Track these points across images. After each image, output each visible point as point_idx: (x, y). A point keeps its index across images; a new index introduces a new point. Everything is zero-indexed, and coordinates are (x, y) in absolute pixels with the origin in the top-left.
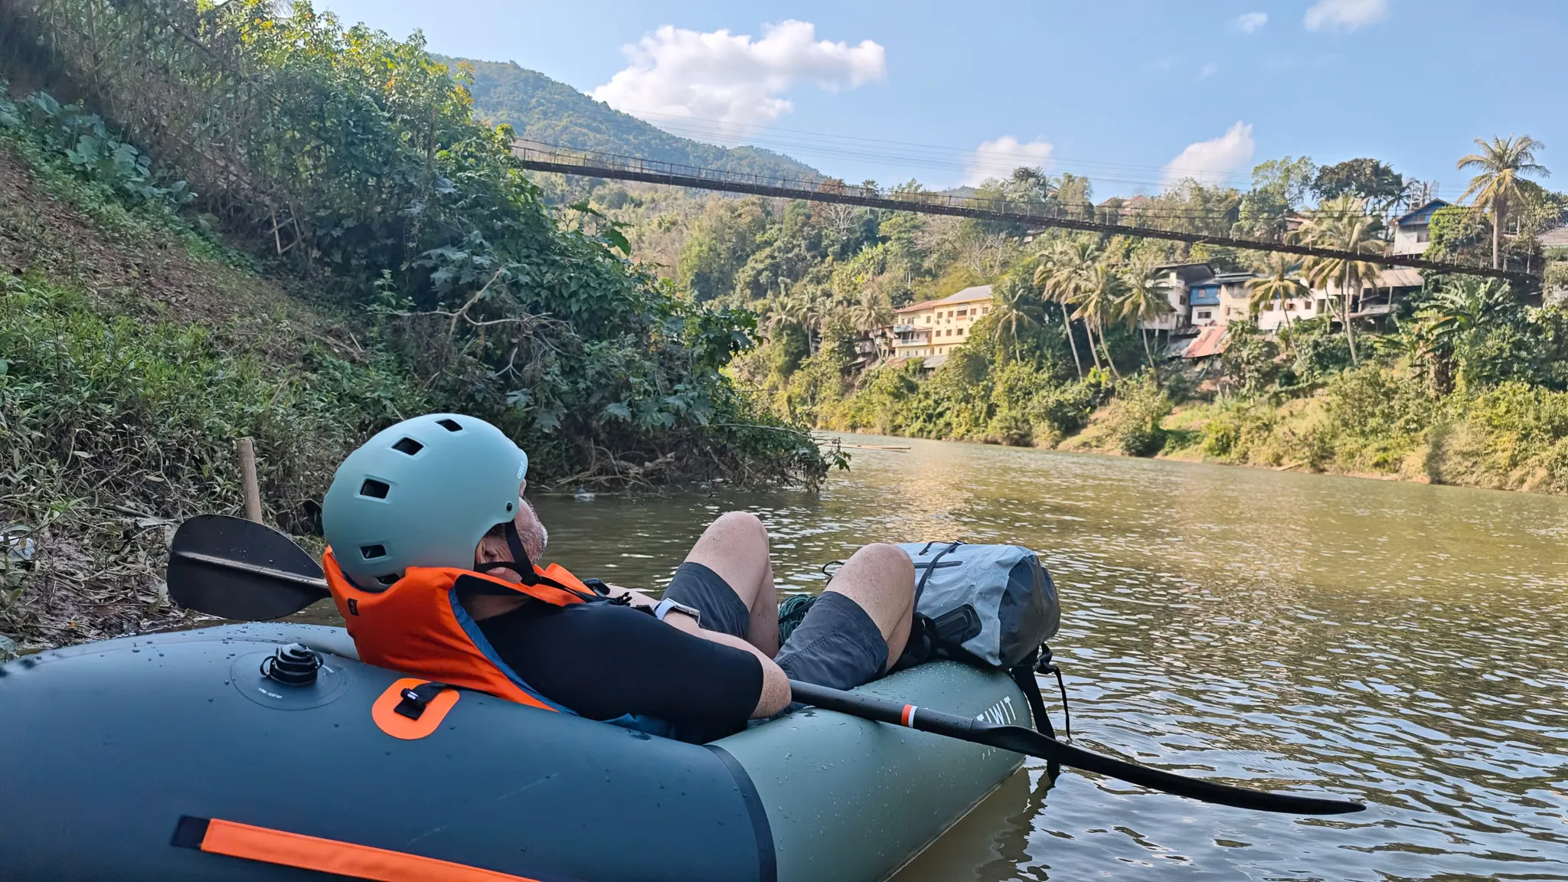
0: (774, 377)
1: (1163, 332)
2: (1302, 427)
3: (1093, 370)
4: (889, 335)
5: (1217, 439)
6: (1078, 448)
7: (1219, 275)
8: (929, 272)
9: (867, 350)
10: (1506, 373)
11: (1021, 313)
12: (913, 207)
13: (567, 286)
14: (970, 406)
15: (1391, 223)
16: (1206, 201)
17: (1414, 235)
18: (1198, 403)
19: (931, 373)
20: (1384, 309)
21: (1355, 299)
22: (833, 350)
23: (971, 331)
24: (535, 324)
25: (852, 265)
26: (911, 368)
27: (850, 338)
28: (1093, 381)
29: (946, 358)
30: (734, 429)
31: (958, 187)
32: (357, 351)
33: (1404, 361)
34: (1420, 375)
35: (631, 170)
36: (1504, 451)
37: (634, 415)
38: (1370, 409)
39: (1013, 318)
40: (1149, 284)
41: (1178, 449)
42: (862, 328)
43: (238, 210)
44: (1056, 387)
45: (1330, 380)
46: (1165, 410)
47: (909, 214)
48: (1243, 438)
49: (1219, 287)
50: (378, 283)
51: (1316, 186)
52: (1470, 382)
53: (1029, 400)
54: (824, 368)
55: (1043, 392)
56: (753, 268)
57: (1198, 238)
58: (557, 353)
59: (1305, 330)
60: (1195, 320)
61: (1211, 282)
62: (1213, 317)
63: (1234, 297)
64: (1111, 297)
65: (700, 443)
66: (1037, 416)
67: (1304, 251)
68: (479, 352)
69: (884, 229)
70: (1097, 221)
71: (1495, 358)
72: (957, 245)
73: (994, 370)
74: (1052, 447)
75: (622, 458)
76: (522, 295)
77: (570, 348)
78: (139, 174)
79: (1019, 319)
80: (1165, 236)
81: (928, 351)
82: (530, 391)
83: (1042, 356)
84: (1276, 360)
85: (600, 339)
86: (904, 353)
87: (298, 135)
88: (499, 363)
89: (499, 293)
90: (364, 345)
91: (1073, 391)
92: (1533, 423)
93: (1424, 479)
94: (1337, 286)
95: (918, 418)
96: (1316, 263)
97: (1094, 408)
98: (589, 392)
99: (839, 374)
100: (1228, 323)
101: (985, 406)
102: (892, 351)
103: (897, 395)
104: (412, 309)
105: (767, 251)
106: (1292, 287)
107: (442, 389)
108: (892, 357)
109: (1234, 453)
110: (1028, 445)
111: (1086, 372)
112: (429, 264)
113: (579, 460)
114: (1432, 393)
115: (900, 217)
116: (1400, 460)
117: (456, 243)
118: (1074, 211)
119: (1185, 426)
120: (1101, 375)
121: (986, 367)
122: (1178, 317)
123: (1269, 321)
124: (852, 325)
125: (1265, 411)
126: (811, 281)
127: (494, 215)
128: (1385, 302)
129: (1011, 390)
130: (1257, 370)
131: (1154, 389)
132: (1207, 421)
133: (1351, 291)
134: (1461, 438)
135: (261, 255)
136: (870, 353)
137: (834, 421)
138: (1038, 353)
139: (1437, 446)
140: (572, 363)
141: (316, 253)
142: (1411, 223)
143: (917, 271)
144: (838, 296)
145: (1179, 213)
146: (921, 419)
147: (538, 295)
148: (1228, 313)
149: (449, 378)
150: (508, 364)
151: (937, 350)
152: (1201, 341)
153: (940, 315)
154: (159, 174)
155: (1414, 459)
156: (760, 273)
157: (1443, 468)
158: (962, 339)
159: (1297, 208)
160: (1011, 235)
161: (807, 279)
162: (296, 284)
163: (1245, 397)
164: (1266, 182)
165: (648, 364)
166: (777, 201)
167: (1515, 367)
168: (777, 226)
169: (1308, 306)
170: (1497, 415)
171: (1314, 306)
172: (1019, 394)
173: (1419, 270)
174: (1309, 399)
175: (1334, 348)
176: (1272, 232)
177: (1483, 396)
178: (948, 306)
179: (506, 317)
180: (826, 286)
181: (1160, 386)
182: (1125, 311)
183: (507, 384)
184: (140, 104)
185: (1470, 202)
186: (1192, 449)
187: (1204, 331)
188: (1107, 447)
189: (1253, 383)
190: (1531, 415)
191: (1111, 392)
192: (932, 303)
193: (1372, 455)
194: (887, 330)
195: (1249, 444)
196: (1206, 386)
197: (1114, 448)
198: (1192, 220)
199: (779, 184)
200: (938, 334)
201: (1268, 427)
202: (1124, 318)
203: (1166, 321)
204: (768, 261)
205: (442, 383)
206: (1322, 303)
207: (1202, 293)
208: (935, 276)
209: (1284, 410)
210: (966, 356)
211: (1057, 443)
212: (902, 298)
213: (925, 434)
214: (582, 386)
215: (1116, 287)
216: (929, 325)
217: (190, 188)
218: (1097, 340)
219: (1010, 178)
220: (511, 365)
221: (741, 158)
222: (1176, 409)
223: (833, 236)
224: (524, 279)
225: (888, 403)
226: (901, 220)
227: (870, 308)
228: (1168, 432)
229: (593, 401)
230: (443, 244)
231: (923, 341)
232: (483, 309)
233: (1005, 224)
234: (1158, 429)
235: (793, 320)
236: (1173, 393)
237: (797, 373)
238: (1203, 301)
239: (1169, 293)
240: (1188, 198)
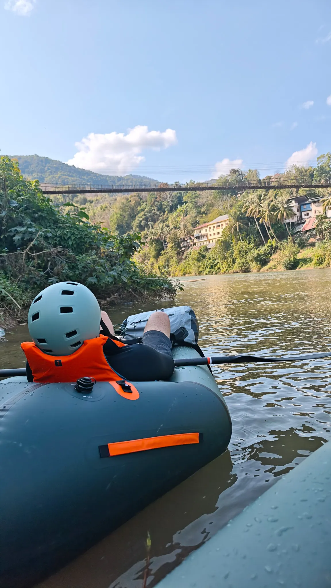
0: (152, 260)
1: (293, 223)
3: (269, 240)
4: (193, 238)
5: (318, 259)
6: (268, 270)
7: (310, 200)
8: (204, 213)
9: (185, 245)
11: (240, 223)
12: (194, 189)
13: (67, 235)
14: (226, 260)
16: (301, 172)
18: (309, 247)
19: (210, 250)
22: (172, 247)
23: (222, 232)
24: (56, 251)
25: (175, 214)
26: (202, 249)
27: (178, 241)
28: (270, 245)
29: (215, 244)
30: (139, 281)
31: (210, 179)
35: (87, 189)
37: (99, 281)
39: (237, 225)
40: (285, 206)
41: (304, 265)
42: (182, 237)
44: (257, 249)
46: (298, 252)
47: (193, 192)
48: (327, 258)
49: (311, 203)
53: (247, 255)
54: (170, 254)
55: (252, 251)
56: (138, 220)
57: (300, 186)
58: (66, 261)
60: (304, 217)
61: (307, 202)
62: (310, 215)
63: (316, 206)
64: (272, 213)
65: (127, 288)
66: (251, 261)
68: (36, 265)
69: (185, 199)
70: (263, 185)
72: (213, 201)
73: (233, 246)
74: (258, 271)
76: (50, 241)
77: (71, 259)
79: (239, 226)
80: (288, 187)
81: (208, 242)
82: (58, 277)
83: (250, 238)
85: (82, 254)
86: (199, 244)
88: (44, 268)
89: (40, 241)
91: (263, 249)
95: (208, 267)
97: (271, 255)
99: (176, 255)
100: (316, 216)
101: (231, 260)
102: (195, 244)
103: (198, 260)
104: (7, 252)
105: (143, 213)
107: (24, 281)
108: (195, 246)
109: (325, 264)
110: (249, 272)
111: (267, 242)
112: (11, 234)
115: (190, 193)
117: (21, 224)
118: (254, 183)
119: (305, 256)
121: (230, 245)
122: (297, 217)
123: (330, 213)
124: (178, 236)
126: (161, 222)
127: (34, 212)
129: (240, 252)
130: (329, 233)
132: (313, 253)
136: (186, 246)
137: (177, 273)
138: (248, 237)
140: (73, 265)
143: (200, 213)
144: (172, 226)
145: (292, 178)
146: (209, 267)
147: (56, 240)
148: (315, 213)
149: (26, 277)
150: (48, 268)
151: (211, 241)
152: (307, 224)
153: (210, 228)
156: (141, 221)
158: (220, 236)
160: (232, 195)
161: (159, 221)
163: (326, 243)
164: (322, 163)
165: (102, 261)
166: (144, 194)
168: (145, 203)
176: (327, 181)
178: (213, 224)
179: (45, 250)
180: (167, 223)
181: (294, 243)
182: (279, 217)
183: (48, 276)
186: (309, 265)
187: (308, 220)
188: (278, 268)
189: (328, 237)
191: (277, 248)
192: (207, 224)
194: (191, 237)
196: (312, 240)
197: (281, 268)
198: (297, 180)
199: (143, 187)
200: (211, 235)
202: (279, 220)
203: (293, 219)
204: (144, 217)
205: (23, 279)
207: (305, 206)
208: (206, 214)
210: (222, 242)
211: (260, 269)
212: (195, 224)
213: (211, 273)
214: (77, 272)
215: (274, 209)
216: (207, 233)
218: (269, 229)
219: (229, 174)
220: (49, 269)
221: (128, 180)
222: (301, 251)
223: (166, 204)
224: (49, 235)
225: (196, 263)
226: (191, 195)
227: (184, 229)
228: (300, 259)
229: (82, 278)
230: (16, 226)
231: (205, 239)
232: (35, 248)
233: (229, 191)
234: (296, 259)
235: (156, 237)
236: (300, 245)
237: (160, 257)
238: (306, 209)
239: (293, 208)
240: (295, 172)
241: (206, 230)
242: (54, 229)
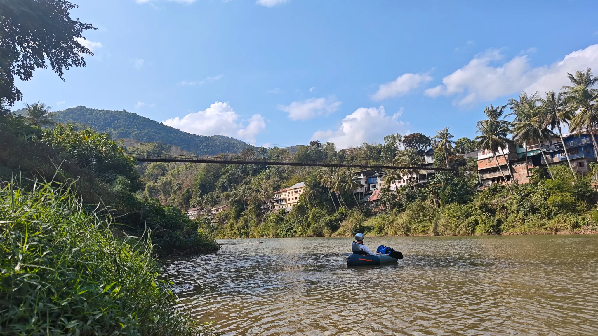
0: (232, 220)
1: (361, 193)
2: (401, 222)
3: (340, 208)
4: (273, 201)
5: (378, 228)
6: (337, 235)
7: (376, 174)
8: (285, 178)
9: (265, 207)
11: (314, 191)
14: (301, 224)
16: (370, 149)
17: (431, 157)
18: (373, 216)
19: (288, 214)
20: (425, 181)
21: (417, 178)
22: (253, 209)
23: (299, 198)
25: (258, 177)
26: (281, 212)
27: (259, 204)
28: (340, 212)
29: (292, 208)
33: (429, 198)
39: (312, 193)
40: (353, 178)
41: (368, 233)
42: (263, 200)
44: (329, 215)
45: (411, 205)
46: (363, 220)
48: (386, 227)
49: (377, 177)
51: (404, 142)
53: (320, 220)
54: (250, 215)
55: (324, 217)
56: (222, 181)
60: (371, 189)
61: (374, 176)
62: (376, 187)
63: (381, 180)
66: (323, 226)
72: (293, 168)
73: (308, 211)
74: (329, 236)
79: (314, 193)
81: (286, 206)
83: (323, 205)
84: (396, 200)
86: (278, 207)
91: (335, 216)
92: (460, 215)
93: (434, 235)
95: (284, 230)
97: (342, 221)
99: (256, 217)
100: (380, 189)
101: (306, 224)
102: (274, 207)
103: (277, 223)
105: (227, 174)
106: (397, 177)
108: (274, 209)
109: (383, 232)
110: (321, 236)
111: (338, 209)
116: (428, 229)
118: (330, 154)
121: (305, 210)
122: (365, 188)
124: (259, 199)
125: (392, 217)
126: (244, 184)
129: (314, 217)
131: (360, 213)
136: (266, 208)
137: (255, 234)
138: (321, 204)
142: (430, 153)
143: (281, 178)
144: (254, 189)
145: (362, 153)
146: (286, 230)
148: (380, 186)
151: (289, 205)
152: (373, 195)
153: (289, 193)
155: (431, 229)
156: (224, 182)
157: (438, 231)
158: (297, 201)
161: (242, 184)
163: (387, 213)
164: (388, 142)
169: (404, 181)
172: (317, 218)
174: (404, 213)
175: (412, 195)
178: (291, 190)
180: (249, 185)
181: (362, 212)
187: (374, 192)
188: (346, 234)
189: (390, 208)
191: (346, 215)
192: (287, 189)
193: (421, 229)
194: (271, 200)
195: (388, 229)
196: (375, 210)
197: (349, 234)
200: (289, 200)
201: (392, 222)
202: (347, 190)
203: (362, 190)
204: (228, 178)
206: (408, 180)
207: (372, 179)
208: (287, 179)
209: (398, 217)
210: (299, 207)
211: (331, 234)
212: (277, 188)
213: (287, 236)
215: (344, 181)
216: (286, 197)
218: (340, 198)
221: (215, 140)
222: (366, 219)
223: (250, 167)
225: (274, 226)
227: (265, 193)
228: (365, 226)
231: (284, 203)
234: (362, 226)
235: (238, 199)
236: (365, 214)
237: (241, 218)
238: (372, 182)
239: (362, 180)
240: (365, 148)
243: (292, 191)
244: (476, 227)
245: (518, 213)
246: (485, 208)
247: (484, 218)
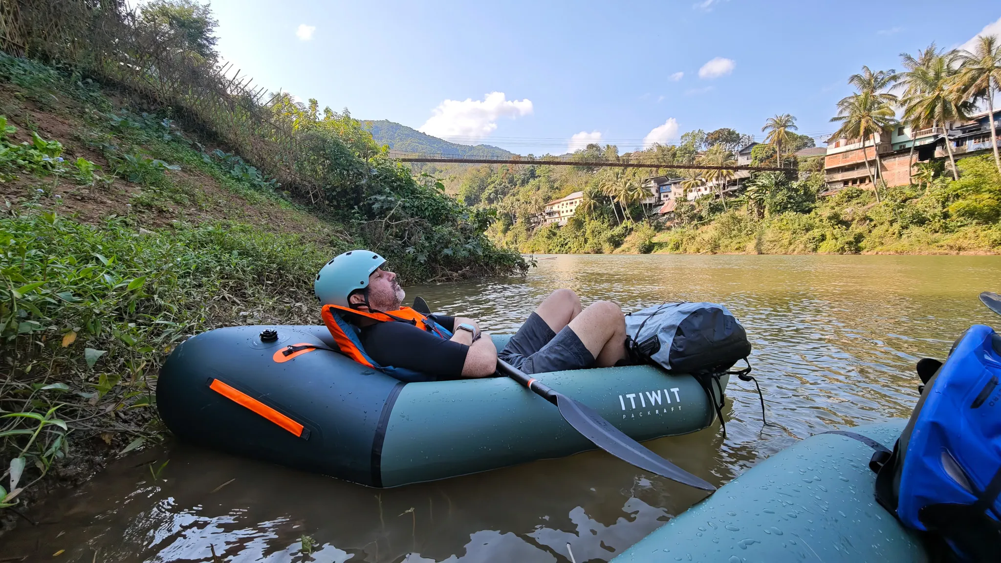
0: (500, 235)
1: (650, 204)
2: (707, 237)
3: (624, 221)
4: (544, 214)
5: (674, 244)
6: (621, 252)
7: (670, 180)
8: (557, 188)
9: (536, 221)
10: (785, 208)
11: (594, 201)
12: (549, 163)
13: (424, 206)
14: (577, 240)
15: (735, 153)
16: (663, 151)
17: (746, 157)
18: (666, 231)
19: (561, 227)
20: (735, 188)
21: (724, 185)
22: (522, 222)
23: (575, 210)
24: (413, 222)
25: (528, 187)
26: (553, 226)
27: (529, 216)
28: (625, 226)
29: (567, 221)
30: (491, 256)
32: (349, 238)
33: (745, 207)
34: (751, 213)
35: (437, 158)
36: (786, 239)
37: (454, 253)
38: (732, 228)
39: (592, 203)
40: (643, 186)
41: (659, 249)
42: (533, 213)
43: (296, 188)
44: (611, 229)
45: (716, 218)
46: (654, 234)
47: (547, 166)
48: (684, 243)
49: (671, 185)
50: (353, 211)
51: (706, 141)
52: (771, 213)
53: (600, 235)
54: (520, 229)
55: (605, 232)
56: (488, 193)
57: (661, 166)
59: (706, 199)
60: (662, 198)
61: (667, 183)
62: (669, 197)
63: (677, 188)
64: (629, 192)
65: (478, 262)
66: (604, 241)
67: (703, 168)
68: (394, 234)
69: (538, 172)
70: (621, 162)
71: (781, 203)
72: (567, 176)
73: (585, 224)
74: (611, 253)
75: (449, 270)
76: (406, 211)
77: (427, 230)
78: (258, 177)
79: (594, 204)
80: (648, 166)
81: (559, 219)
82: (414, 247)
83: (604, 218)
84: (695, 212)
85: (438, 224)
86: (550, 220)
87: (316, 158)
88: (402, 238)
89: (399, 211)
90: (351, 235)
91: (618, 230)
92: (798, 227)
93: (755, 253)
94: (717, 180)
95: (557, 246)
96: (708, 172)
97: (626, 236)
98: (436, 246)
99: (526, 231)
100: (675, 198)
101: (583, 239)
102: (546, 221)
103: (549, 238)
104: (366, 220)
105: (493, 185)
106: (699, 183)
107: (382, 249)
108: (545, 223)
109: (681, 249)
110: (601, 253)
111: (621, 222)
112: (371, 202)
113: (434, 272)
114: (756, 219)
115: (544, 167)
116: (744, 246)
117: (380, 193)
118: (612, 159)
119: (661, 240)
120: (629, 223)
121: (583, 224)
122: (656, 198)
123: (691, 196)
124: (529, 211)
125: (692, 232)
126: (512, 195)
128: (736, 185)
129: (593, 231)
130: (688, 216)
131: (648, 227)
132: (670, 237)
133: (722, 182)
134: (769, 235)
135: (307, 205)
137: (526, 249)
138: (602, 217)
139: (760, 239)
141: (327, 202)
142: (745, 152)
143: (552, 188)
144: (522, 201)
145: (652, 157)
146: (559, 246)
147: (413, 210)
148: (675, 195)
151: (563, 218)
152: (665, 206)
153: (563, 205)
154: (266, 177)
155: (751, 245)
156: (490, 194)
157: (762, 248)
158: (572, 213)
159: (699, 151)
160: (588, 171)
161: (509, 195)
162: (321, 215)
163: (684, 227)
164: (686, 142)
165: (457, 233)
166: (495, 165)
167: (789, 206)
168: (496, 175)
169: (706, 189)
170: (784, 225)
171: (708, 189)
173: (748, 171)
174: (709, 226)
175: (717, 205)
176: (690, 161)
177: (777, 217)
178: (565, 201)
179: (402, 220)
181: (651, 226)
182: (635, 197)
183: (405, 245)
184: (255, 151)
185: (767, 142)
186: (665, 249)
187: (666, 203)
188: (632, 251)
189: (687, 221)
190: (797, 224)
191: (632, 229)
192: (559, 200)
193: (734, 245)
194: (542, 212)
195: (687, 245)
196: (668, 224)
197: (635, 251)
198: (658, 159)
199: (495, 159)
200: (563, 212)
201: (693, 238)
202: (634, 200)
203: (651, 200)
204: (494, 189)
205: (381, 247)
206: (711, 188)
207: (664, 187)
208: (560, 190)
209: (699, 231)
210: (574, 220)
211: (613, 251)
212: (547, 199)
213: (561, 251)
214: (433, 243)
215: (631, 189)
216: (559, 209)
217: (277, 182)
218: (625, 210)
219: (585, 148)
220: (406, 238)
221: (479, 150)
222: (657, 234)
223: (518, 177)
224: (407, 205)
225: (545, 241)
226: (544, 169)
227: (536, 204)
228: (654, 243)
229: (437, 249)
230: (375, 194)
231: (557, 215)
232: (393, 218)
233: (585, 167)
234: (652, 242)
235: (506, 212)
236: (656, 228)
237: (509, 232)
238: (665, 191)
239: (651, 188)
240: (656, 150)
241: (558, 207)
242: (412, 199)
243: (567, 202)
244: (821, 244)
245: (891, 225)
246: (837, 220)
247: (835, 232)
